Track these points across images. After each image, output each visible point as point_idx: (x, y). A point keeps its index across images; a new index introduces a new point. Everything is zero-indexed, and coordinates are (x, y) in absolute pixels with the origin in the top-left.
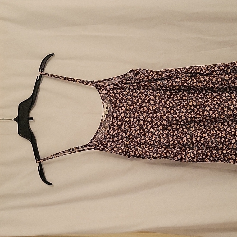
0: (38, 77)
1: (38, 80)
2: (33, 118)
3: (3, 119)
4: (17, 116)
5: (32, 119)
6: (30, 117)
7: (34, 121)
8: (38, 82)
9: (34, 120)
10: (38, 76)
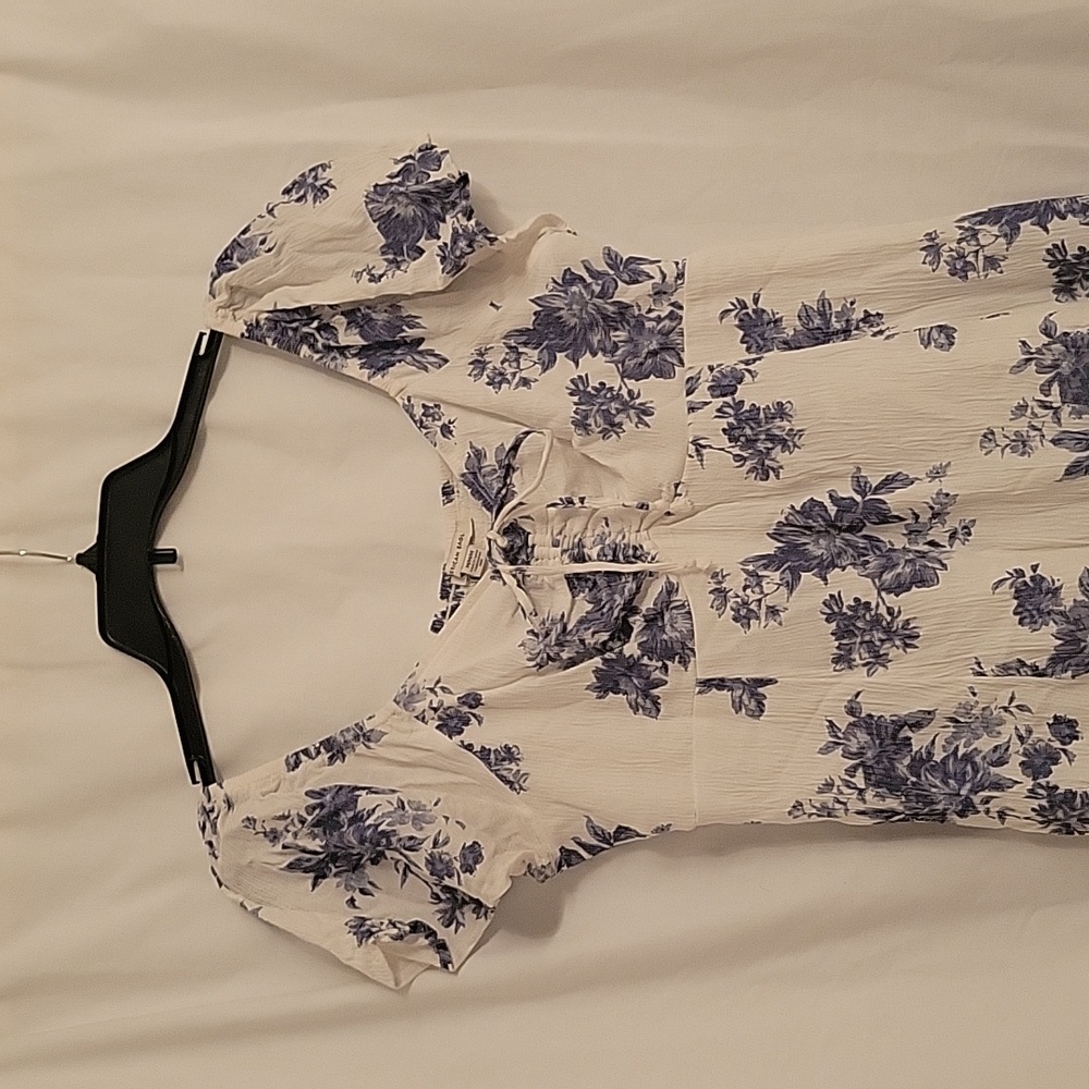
0: (205, 339)
1: (202, 352)
2: (178, 552)
3: (22, 552)
4: (95, 541)
5: (171, 557)
6: (159, 547)
7: (182, 570)
8: (205, 365)
9: (182, 564)
10: (202, 335)
